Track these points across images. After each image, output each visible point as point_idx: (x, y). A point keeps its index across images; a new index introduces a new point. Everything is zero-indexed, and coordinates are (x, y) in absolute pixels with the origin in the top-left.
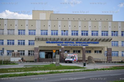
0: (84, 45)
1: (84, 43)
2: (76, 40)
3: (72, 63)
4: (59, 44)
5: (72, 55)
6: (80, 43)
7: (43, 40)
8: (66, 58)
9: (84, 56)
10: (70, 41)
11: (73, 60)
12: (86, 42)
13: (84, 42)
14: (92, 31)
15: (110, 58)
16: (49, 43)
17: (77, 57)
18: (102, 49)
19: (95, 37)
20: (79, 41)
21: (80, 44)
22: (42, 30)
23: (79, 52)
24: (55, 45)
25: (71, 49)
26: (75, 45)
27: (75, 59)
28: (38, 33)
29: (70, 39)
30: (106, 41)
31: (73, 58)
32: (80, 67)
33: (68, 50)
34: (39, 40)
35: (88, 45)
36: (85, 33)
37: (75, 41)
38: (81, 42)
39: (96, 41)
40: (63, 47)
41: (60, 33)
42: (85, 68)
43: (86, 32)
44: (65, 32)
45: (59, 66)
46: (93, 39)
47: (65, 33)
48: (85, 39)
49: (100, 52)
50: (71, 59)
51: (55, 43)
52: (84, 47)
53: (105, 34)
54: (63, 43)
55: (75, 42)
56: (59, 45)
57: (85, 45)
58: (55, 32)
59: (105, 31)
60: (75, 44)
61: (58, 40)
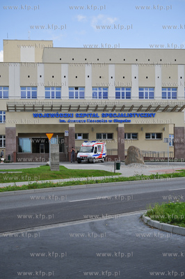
0: (121, 122)
1: (122, 116)
2: (104, 110)
3: (92, 163)
4: (62, 119)
5: (93, 143)
6: (111, 116)
7: (24, 109)
8: (78, 152)
9: (121, 146)
10: (89, 112)
11: (96, 157)
12: (126, 113)
13: (120, 113)
14: (141, 88)
15: (180, 149)
16: (40, 116)
17: (104, 149)
18: (164, 129)
19: (146, 102)
20: (110, 112)
21: (113, 119)
22: (23, 88)
23: (110, 136)
24: (55, 121)
25: (93, 129)
26: (100, 121)
27: (99, 153)
28: (15, 94)
29: (88, 107)
30: (172, 111)
31: (95, 152)
32: (107, 172)
33: (85, 132)
34: (15, 110)
35: (129, 121)
36: (123, 93)
37: (100, 110)
38: (113, 113)
39: (149, 112)
40: (72, 125)
41: (65, 93)
42: (117, 174)
43: (125, 91)
44: (79, 91)
45: (59, 170)
46: (141, 107)
47: (77, 93)
48: (124, 107)
49: (159, 136)
50: (91, 154)
51: (53, 116)
52: (121, 125)
53: (169, 93)
54: (71, 116)
55: (100, 114)
56: (63, 121)
57: (124, 121)
58: (55, 91)
59: (169, 88)
60: (100, 119)
61: (60, 110)
